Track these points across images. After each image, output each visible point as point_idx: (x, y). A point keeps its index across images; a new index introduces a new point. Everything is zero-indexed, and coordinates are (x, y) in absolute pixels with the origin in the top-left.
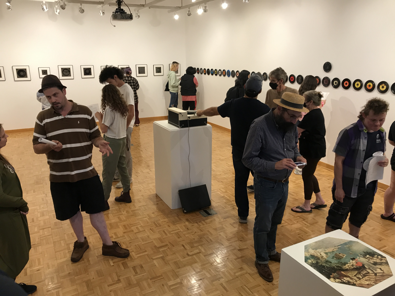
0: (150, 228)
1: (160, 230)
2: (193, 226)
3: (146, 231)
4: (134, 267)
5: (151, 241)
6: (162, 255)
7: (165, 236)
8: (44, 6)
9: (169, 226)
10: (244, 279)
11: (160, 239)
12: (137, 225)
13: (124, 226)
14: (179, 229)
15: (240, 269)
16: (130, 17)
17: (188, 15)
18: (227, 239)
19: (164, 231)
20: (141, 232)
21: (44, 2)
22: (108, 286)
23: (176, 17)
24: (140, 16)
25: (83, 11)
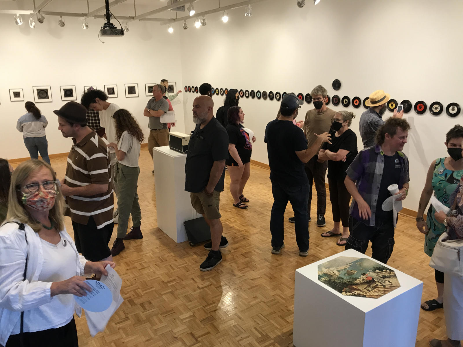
0: (155, 263)
1: (165, 265)
2: (202, 258)
3: (151, 266)
4: (142, 303)
5: (158, 276)
6: (171, 290)
7: (172, 271)
8: (18, 19)
9: (176, 261)
10: (259, 307)
11: (167, 274)
12: (140, 261)
13: (126, 263)
14: (187, 263)
15: (254, 298)
16: (121, 33)
17: (184, 28)
18: (239, 270)
19: (170, 266)
20: (145, 268)
21: (18, 15)
22: (116, 324)
23: (171, 30)
24: (129, 29)
25: (63, 25)
